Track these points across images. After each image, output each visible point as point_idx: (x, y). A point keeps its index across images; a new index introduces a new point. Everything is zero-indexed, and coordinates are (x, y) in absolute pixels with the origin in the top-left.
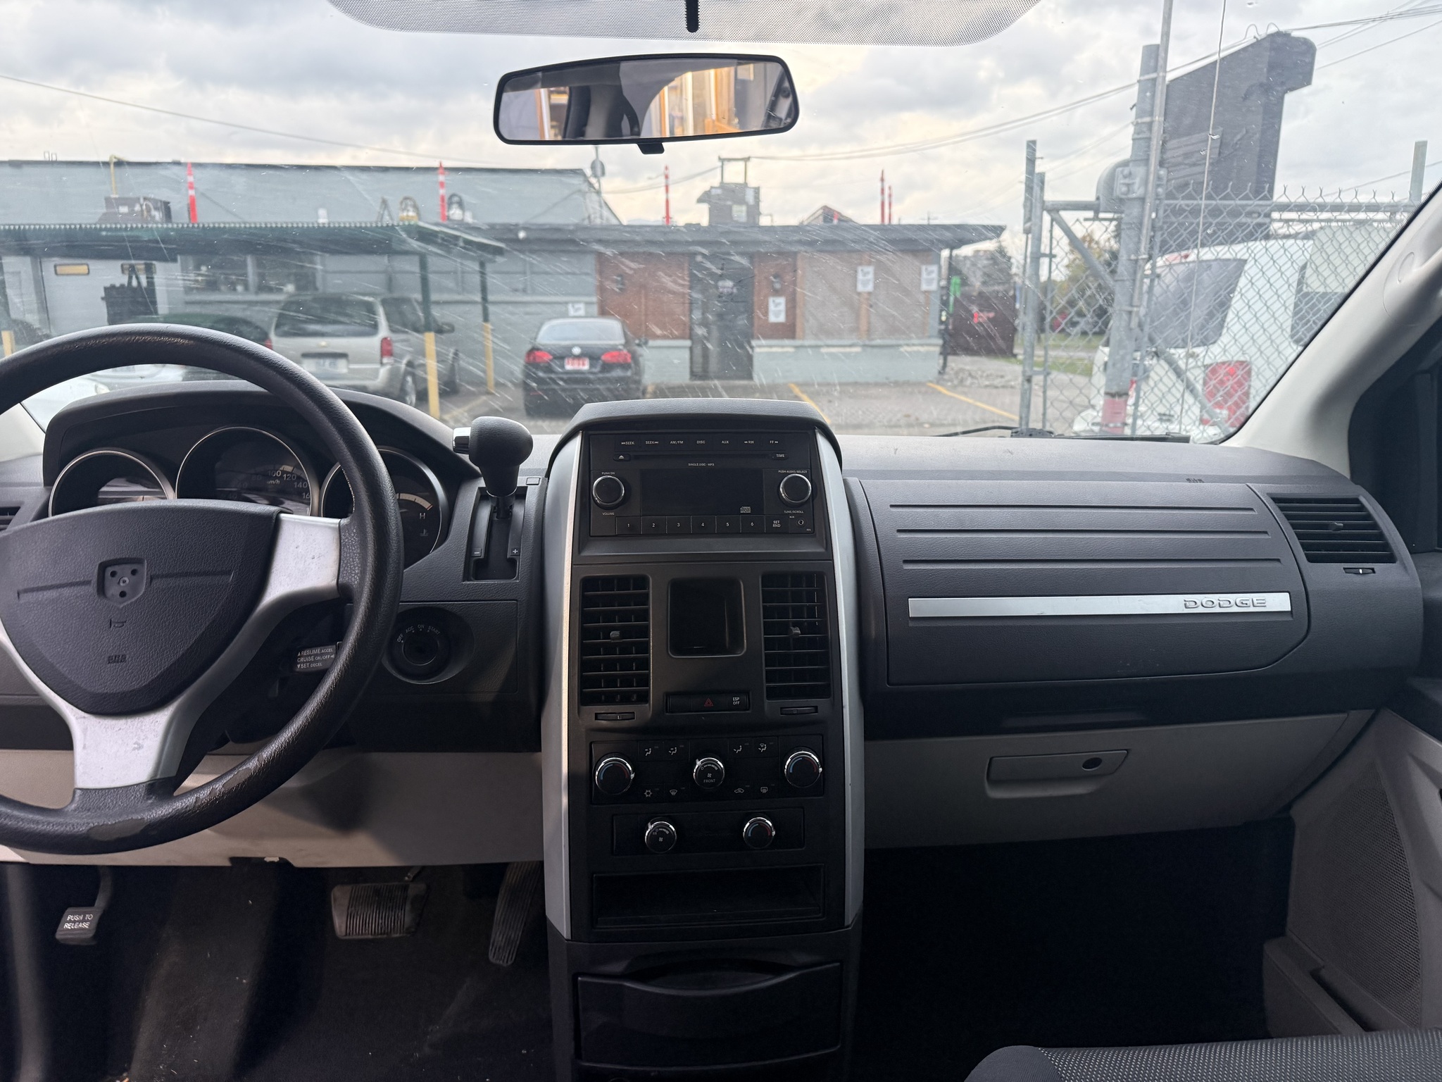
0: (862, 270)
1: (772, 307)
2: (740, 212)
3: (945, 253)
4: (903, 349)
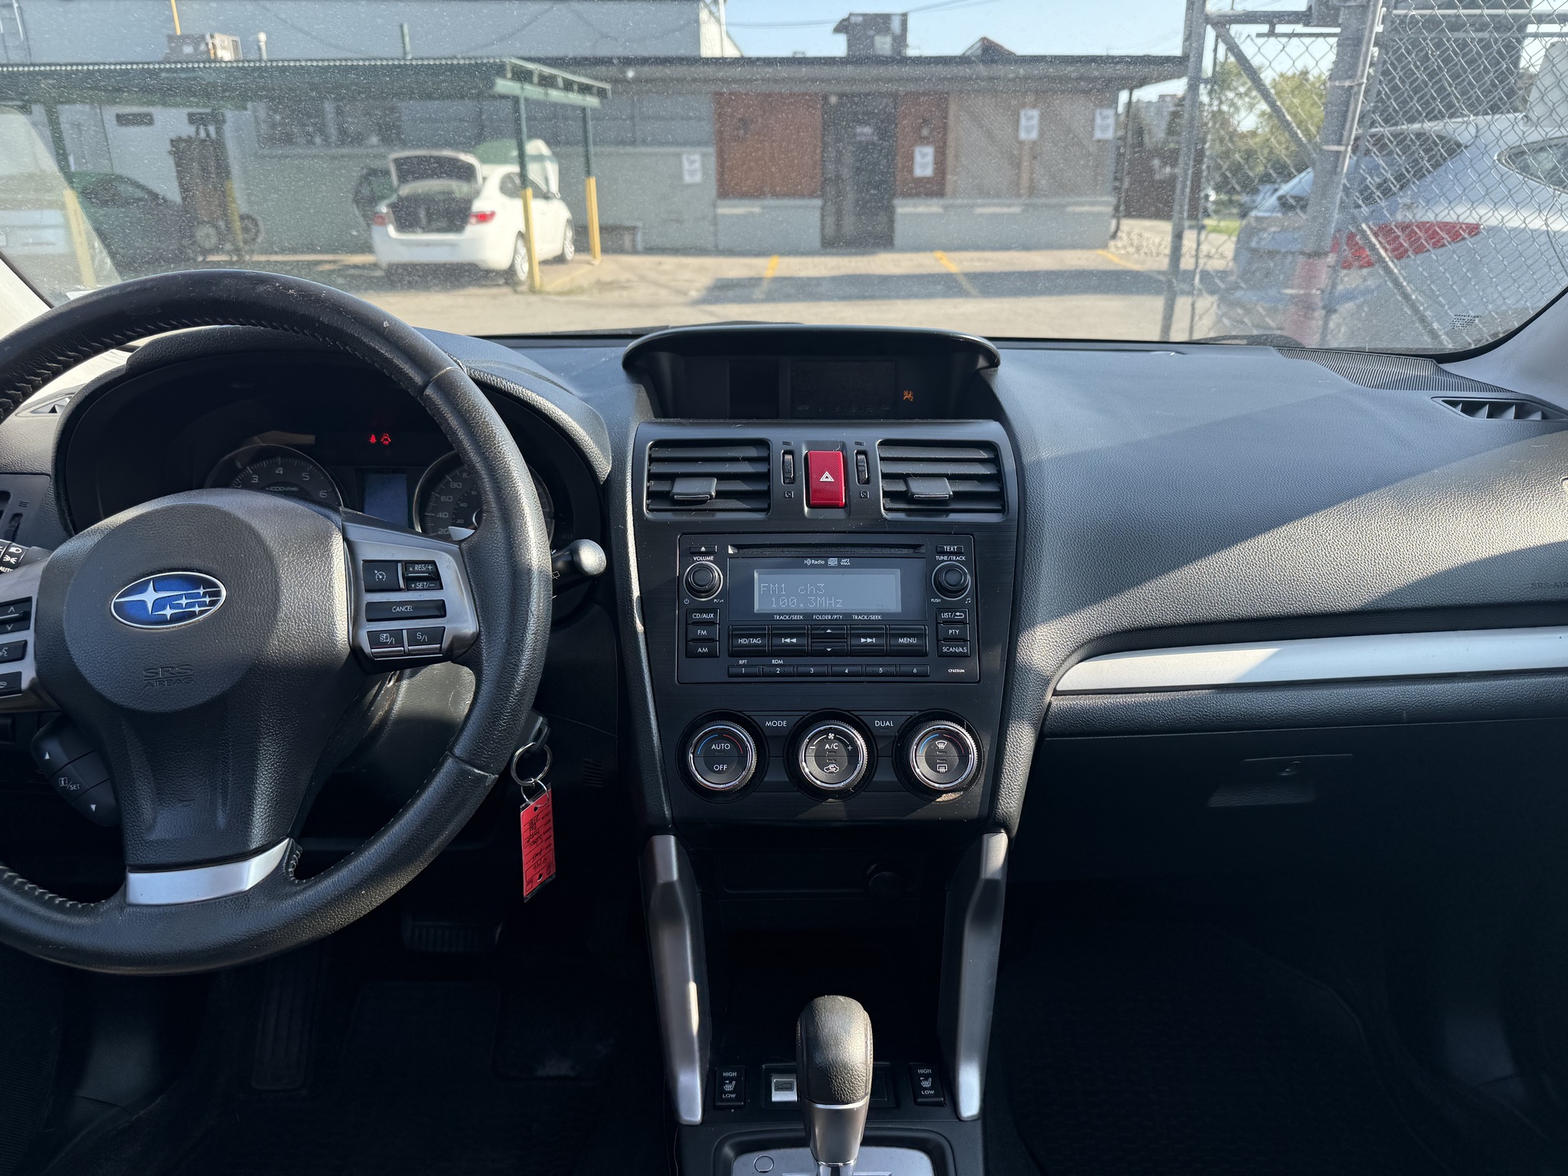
0: (1025, 114)
1: (918, 158)
2: (883, 45)
3: (1124, 96)
4: (1070, 209)
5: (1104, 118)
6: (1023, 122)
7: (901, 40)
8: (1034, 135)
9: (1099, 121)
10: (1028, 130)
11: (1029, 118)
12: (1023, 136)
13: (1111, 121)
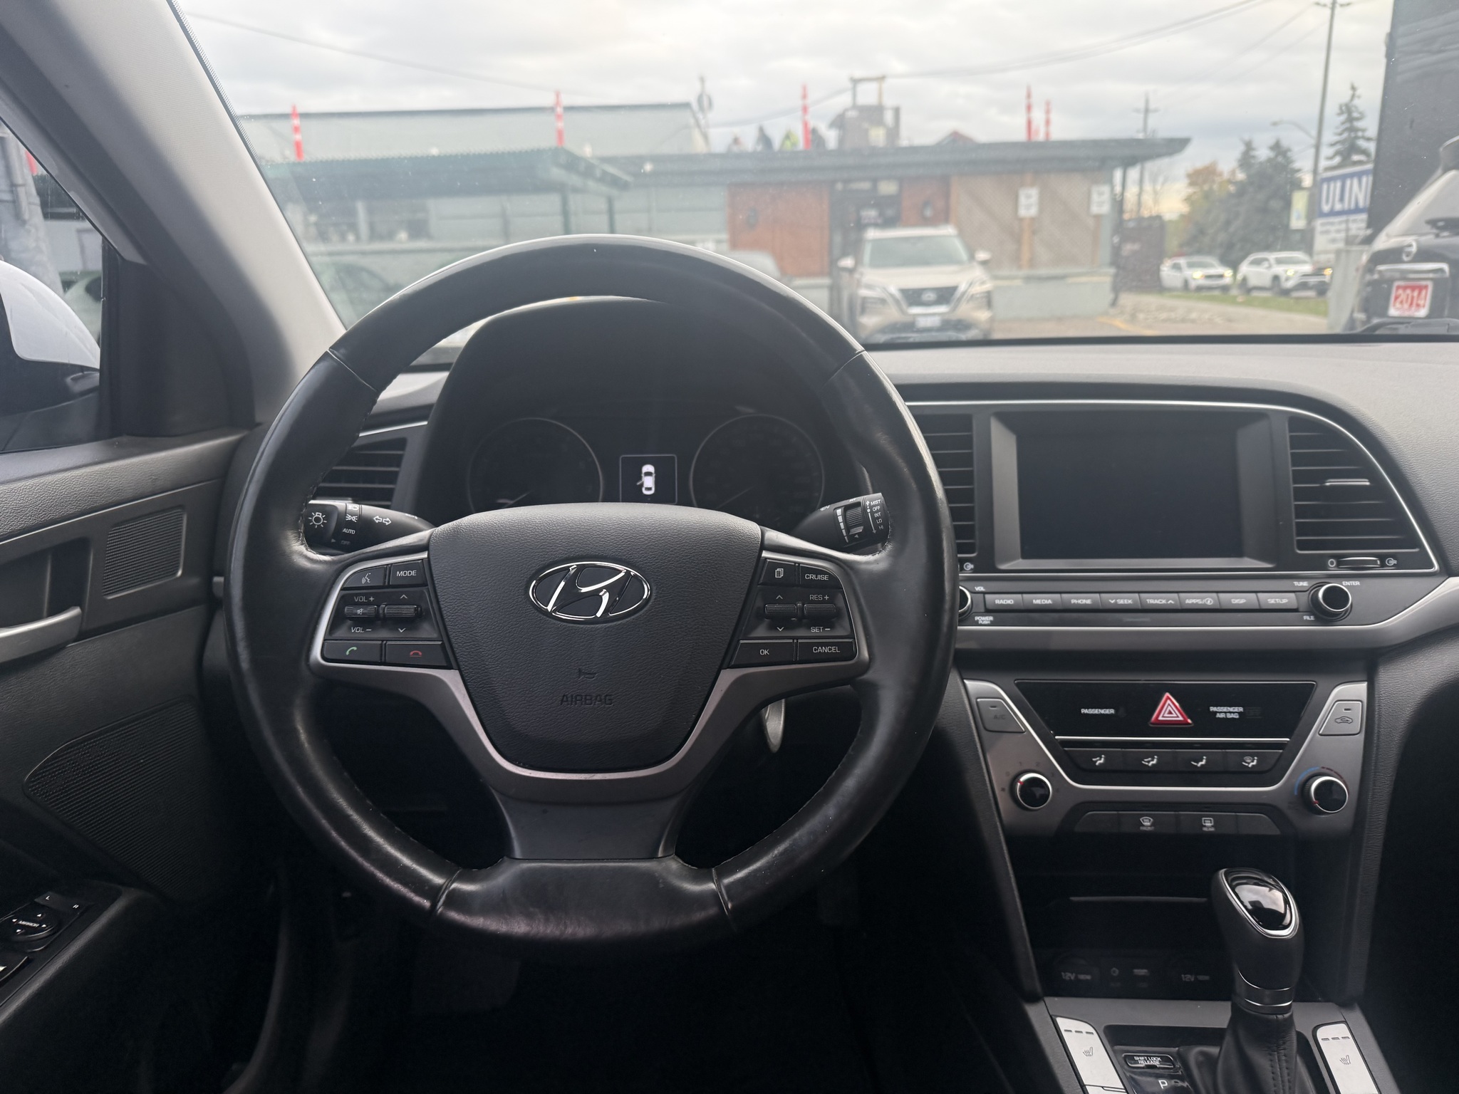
0: (1025, 193)
2: (878, 136)
3: (1118, 174)
4: (1070, 280)
5: (1101, 194)
6: (1023, 200)
7: (894, 132)
8: (1033, 211)
9: (1095, 197)
10: (1028, 207)
11: (1029, 197)
12: (1023, 212)
13: (1106, 197)
